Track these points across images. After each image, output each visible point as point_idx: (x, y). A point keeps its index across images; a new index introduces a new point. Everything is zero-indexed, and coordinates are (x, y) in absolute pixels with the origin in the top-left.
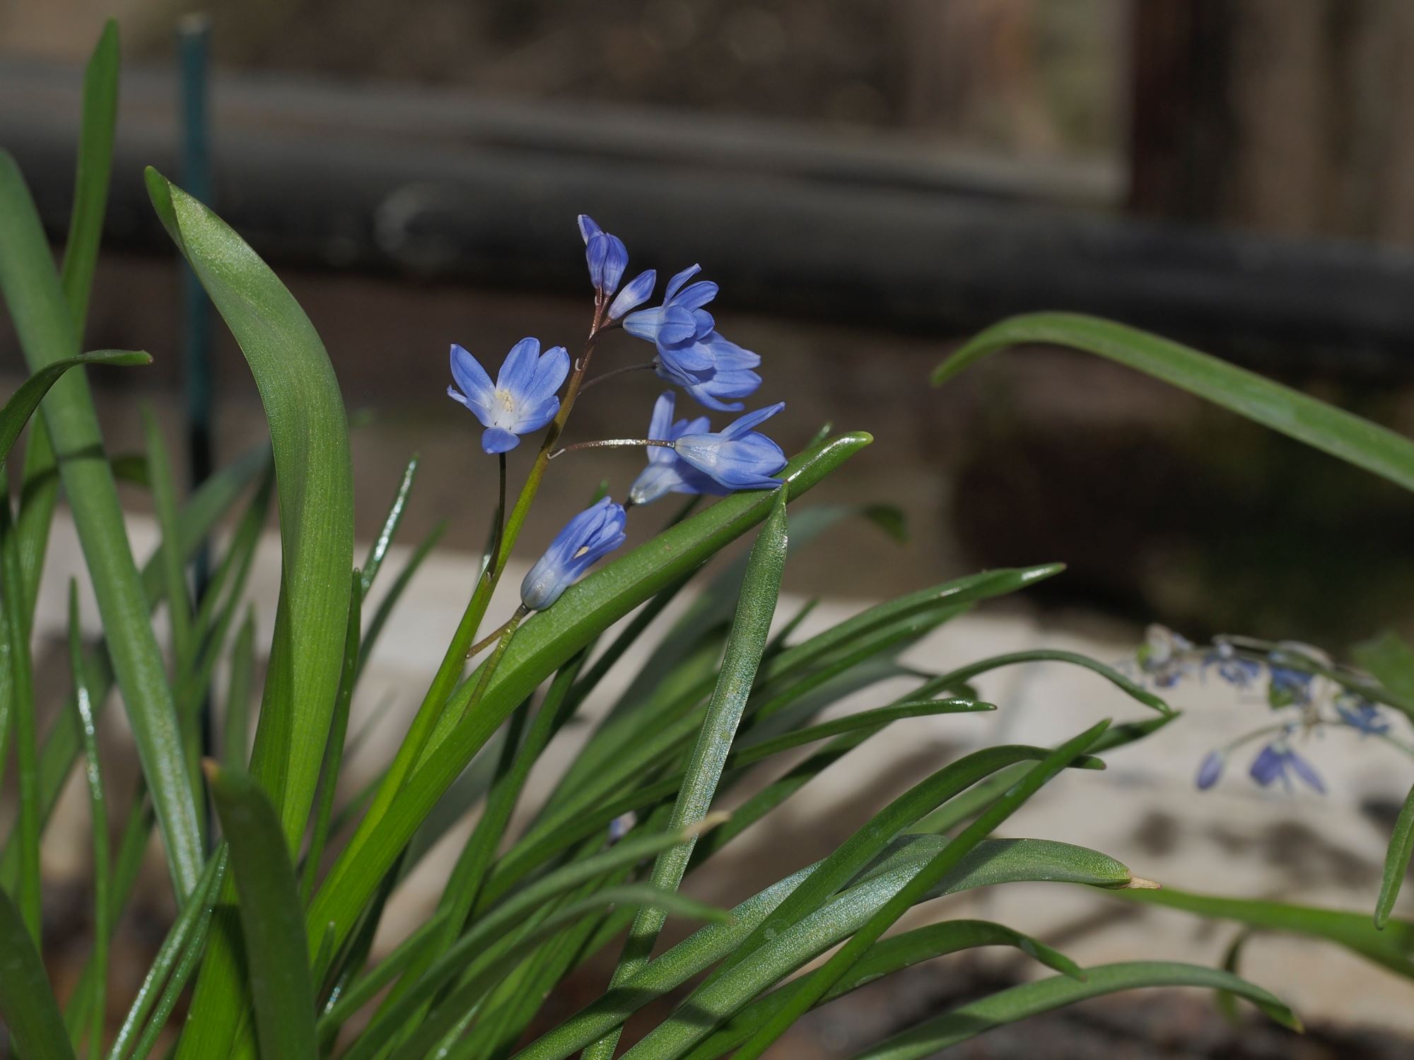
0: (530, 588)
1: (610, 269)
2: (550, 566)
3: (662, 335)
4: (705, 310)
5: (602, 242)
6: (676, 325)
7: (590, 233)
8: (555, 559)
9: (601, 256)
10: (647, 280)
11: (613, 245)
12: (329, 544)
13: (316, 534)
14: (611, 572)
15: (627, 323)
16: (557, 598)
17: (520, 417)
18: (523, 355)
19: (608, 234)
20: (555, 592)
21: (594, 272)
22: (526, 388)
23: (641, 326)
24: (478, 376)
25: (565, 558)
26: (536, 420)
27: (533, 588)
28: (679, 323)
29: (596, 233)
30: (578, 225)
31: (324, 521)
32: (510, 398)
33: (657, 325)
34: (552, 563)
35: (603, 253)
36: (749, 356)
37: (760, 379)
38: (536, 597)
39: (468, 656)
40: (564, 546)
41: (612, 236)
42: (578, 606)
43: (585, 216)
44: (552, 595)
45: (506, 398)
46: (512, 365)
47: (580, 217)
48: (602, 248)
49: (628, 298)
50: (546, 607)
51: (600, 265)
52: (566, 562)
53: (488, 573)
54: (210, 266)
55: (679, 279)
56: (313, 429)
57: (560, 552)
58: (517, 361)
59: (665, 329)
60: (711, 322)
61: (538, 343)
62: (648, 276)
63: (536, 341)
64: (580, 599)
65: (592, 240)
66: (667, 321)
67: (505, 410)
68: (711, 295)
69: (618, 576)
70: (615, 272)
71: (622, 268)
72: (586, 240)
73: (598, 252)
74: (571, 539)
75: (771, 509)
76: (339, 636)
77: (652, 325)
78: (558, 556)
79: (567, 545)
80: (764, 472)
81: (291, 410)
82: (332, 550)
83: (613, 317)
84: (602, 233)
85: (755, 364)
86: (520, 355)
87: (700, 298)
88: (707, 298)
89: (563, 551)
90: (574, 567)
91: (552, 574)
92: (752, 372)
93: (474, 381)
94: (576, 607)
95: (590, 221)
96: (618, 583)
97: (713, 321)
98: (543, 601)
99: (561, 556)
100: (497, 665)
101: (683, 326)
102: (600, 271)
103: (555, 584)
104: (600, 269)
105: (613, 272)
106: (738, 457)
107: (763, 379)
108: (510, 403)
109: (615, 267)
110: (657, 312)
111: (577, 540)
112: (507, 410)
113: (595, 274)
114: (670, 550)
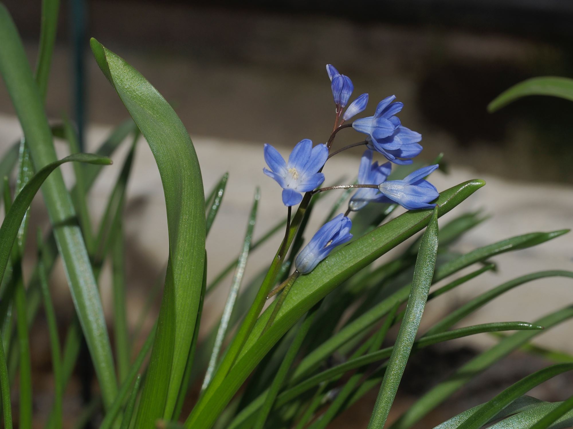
0: (301, 262)
1: (344, 94)
2: (311, 251)
3: (374, 133)
4: (396, 116)
5: (340, 80)
6: (383, 129)
7: (333, 75)
8: (314, 247)
9: (340, 88)
10: (364, 100)
11: (346, 81)
12: (193, 240)
13: (186, 235)
14: (343, 252)
15: (355, 125)
16: (315, 267)
17: (301, 181)
18: (303, 149)
19: (343, 75)
20: (314, 264)
21: (336, 96)
22: (304, 166)
23: (363, 127)
24: (278, 159)
25: (320, 247)
26: (310, 184)
27: (302, 262)
28: (384, 128)
29: (337, 75)
30: (326, 70)
31: (190, 229)
32: (297, 173)
33: (372, 127)
34: (313, 249)
35: (341, 85)
36: (416, 135)
37: (421, 147)
38: (304, 267)
39: (267, 298)
40: (319, 240)
41: (345, 76)
42: (326, 270)
43: (330, 65)
44: (313, 266)
45: (294, 172)
46: (296, 153)
47: (327, 66)
48: (340, 83)
49: (353, 109)
50: (310, 272)
51: (339, 93)
52: (320, 250)
53: (279, 256)
54: (126, 92)
55: (384, 103)
56: (185, 181)
57: (317, 243)
58: (299, 151)
59: (377, 129)
60: (399, 122)
61: (311, 142)
62: (365, 98)
63: (310, 141)
64: (327, 267)
65: (335, 78)
66: (377, 126)
67: (293, 179)
68: (399, 109)
69: (347, 254)
70: (346, 95)
71: (351, 93)
72: (331, 78)
73: (338, 84)
74: (323, 237)
75: (430, 221)
76: (198, 287)
77: (369, 127)
78: (316, 245)
79: (321, 240)
80: (428, 201)
81: (173, 173)
82: (194, 243)
83: (345, 120)
84: (340, 75)
85: (419, 140)
86: (301, 148)
87: (394, 111)
88: (398, 110)
89: (319, 243)
90: (325, 251)
91: (313, 255)
92: (418, 144)
93: (276, 162)
94: (325, 270)
95: (332, 68)
96: (347, 259)
97: (400, 122)
98: (308, 269)
99: (317, 245)
100: (283, 302)
101: (386, 130)
102: (339, 96)
103: (314, 260)
104: (339, 94)
105: (345, 95)
106: (414, 194)
107: (423, 147)
108: (297, 175)
109: (346, 93)
110: (371, 120)
111: (326, 237)
112: (295, 179)
113: (336, 97)
114: (375, 241)
